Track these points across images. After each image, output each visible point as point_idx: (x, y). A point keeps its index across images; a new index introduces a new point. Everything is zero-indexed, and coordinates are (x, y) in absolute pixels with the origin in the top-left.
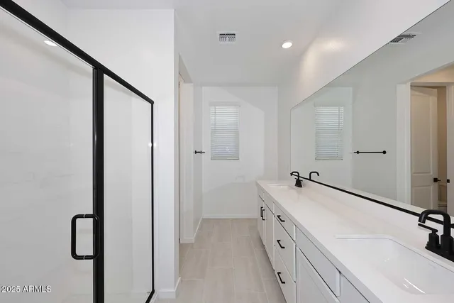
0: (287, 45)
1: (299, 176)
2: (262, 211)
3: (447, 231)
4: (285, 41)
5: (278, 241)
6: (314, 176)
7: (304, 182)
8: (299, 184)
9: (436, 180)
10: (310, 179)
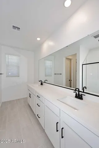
0: (38, 39)
1: (42, 82)
2: (30, 95)
3: (79, 93)
4: (38, 37)
5: (37, 104)
6: (46, 81)
7: (44, 83)
8: (42, 84)
9: (70, 80)
10: (45, 82)
